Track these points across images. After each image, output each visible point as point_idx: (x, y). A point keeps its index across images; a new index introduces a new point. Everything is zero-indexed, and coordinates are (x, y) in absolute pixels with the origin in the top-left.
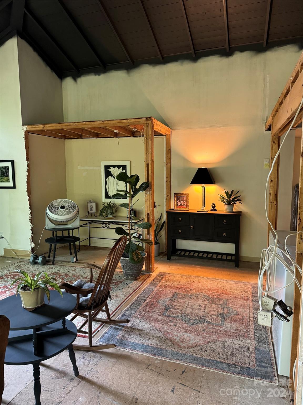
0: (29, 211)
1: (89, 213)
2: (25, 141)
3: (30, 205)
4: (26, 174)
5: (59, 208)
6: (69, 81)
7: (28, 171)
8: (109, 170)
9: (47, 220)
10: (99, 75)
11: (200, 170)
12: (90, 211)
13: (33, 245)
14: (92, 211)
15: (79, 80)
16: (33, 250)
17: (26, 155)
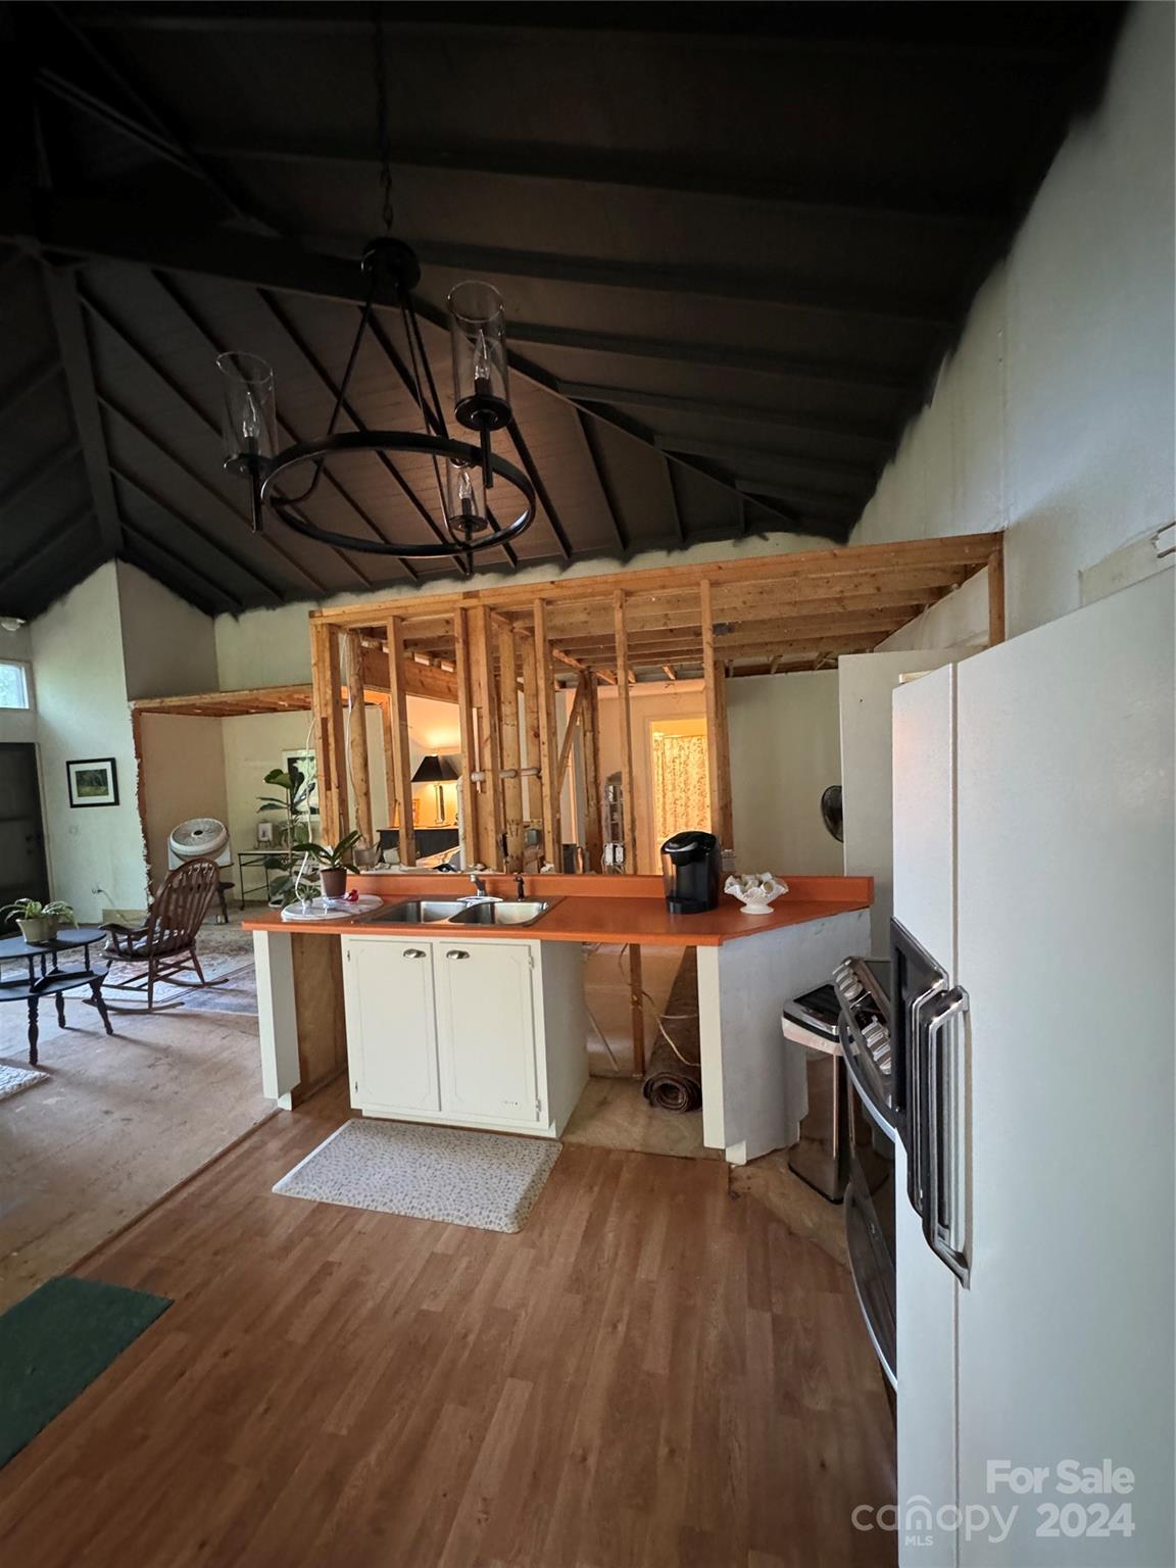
0: (142, 842)
1: (259, 842)
2: (134, 726)
3: (144, 831)
4: (136, 780)
5: (193, 835)
6: (224, 621)
7: (140, 775)
8: (295, 765)
9: (170, 854)
10: (274, 609)
11: (427, 759)
12: (262, 839)
13: (151, 900)
14: (266, 839)
15: (242, 618)
16: (151, 908)
17: (136, 749)
